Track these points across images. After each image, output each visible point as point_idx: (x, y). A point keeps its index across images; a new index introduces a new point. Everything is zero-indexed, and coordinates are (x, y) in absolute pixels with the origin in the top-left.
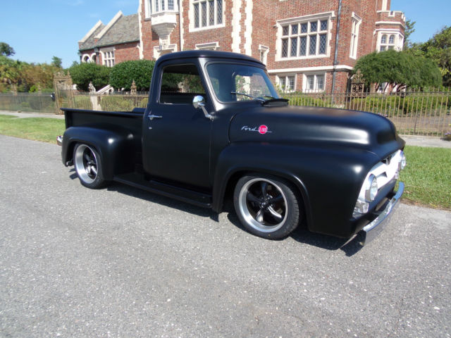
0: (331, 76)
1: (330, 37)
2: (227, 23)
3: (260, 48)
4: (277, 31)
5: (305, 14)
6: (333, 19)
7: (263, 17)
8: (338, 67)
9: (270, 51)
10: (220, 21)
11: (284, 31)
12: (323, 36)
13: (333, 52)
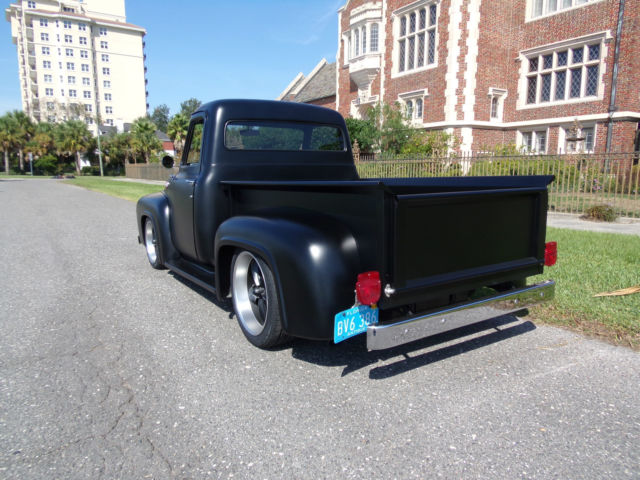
0: (605, 129)
1: (603, 69)
2: (440, 62)
3: (491, 92)
4: (519, 67)
5: (564, 38)
6: (608, 42)
7: (497, 47)
8: (617, 115)
9: (510, 94)
10: (431, 60)
11: (531, 66)
12: (593, 69)
13: (608, 92)
